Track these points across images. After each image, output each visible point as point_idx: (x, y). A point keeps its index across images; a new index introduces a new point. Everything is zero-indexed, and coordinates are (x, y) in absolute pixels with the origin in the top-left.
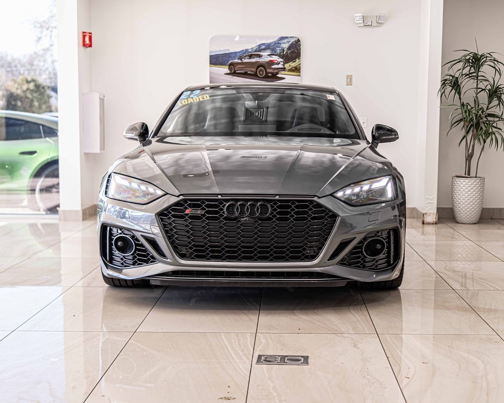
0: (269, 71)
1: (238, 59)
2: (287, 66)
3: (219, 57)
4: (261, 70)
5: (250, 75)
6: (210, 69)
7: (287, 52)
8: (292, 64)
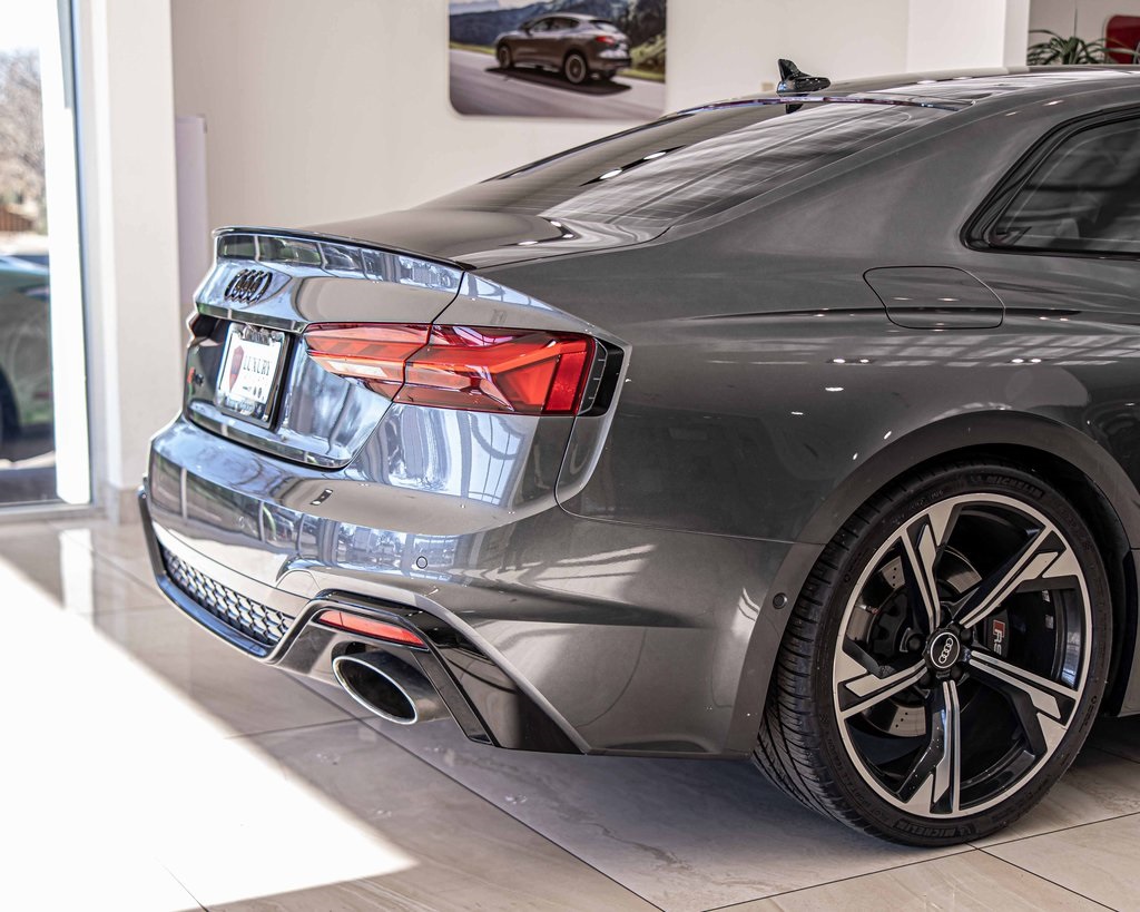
0: (594, 65)
1: (521, 29)
2: (635, 53)
3: (471, 21)
4: (575, 63)
5: (549, 74)
6: (451, 55)
7: (635, 17)
8: (648, 50)
